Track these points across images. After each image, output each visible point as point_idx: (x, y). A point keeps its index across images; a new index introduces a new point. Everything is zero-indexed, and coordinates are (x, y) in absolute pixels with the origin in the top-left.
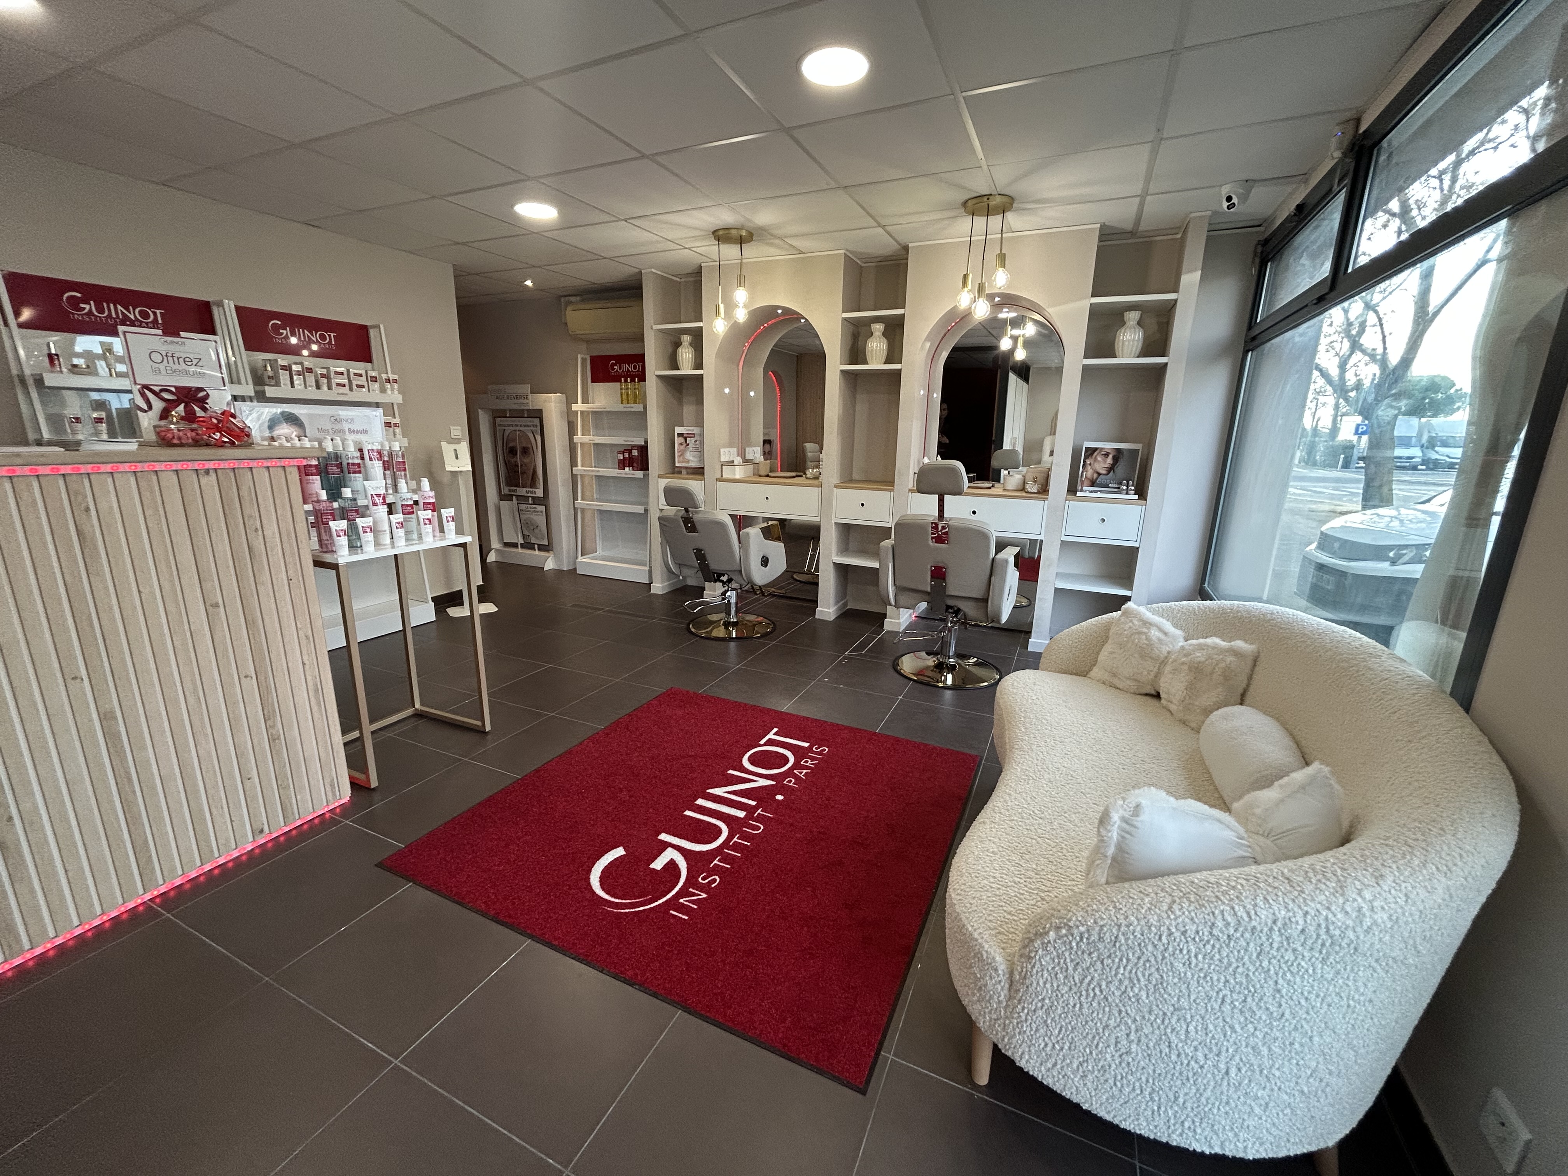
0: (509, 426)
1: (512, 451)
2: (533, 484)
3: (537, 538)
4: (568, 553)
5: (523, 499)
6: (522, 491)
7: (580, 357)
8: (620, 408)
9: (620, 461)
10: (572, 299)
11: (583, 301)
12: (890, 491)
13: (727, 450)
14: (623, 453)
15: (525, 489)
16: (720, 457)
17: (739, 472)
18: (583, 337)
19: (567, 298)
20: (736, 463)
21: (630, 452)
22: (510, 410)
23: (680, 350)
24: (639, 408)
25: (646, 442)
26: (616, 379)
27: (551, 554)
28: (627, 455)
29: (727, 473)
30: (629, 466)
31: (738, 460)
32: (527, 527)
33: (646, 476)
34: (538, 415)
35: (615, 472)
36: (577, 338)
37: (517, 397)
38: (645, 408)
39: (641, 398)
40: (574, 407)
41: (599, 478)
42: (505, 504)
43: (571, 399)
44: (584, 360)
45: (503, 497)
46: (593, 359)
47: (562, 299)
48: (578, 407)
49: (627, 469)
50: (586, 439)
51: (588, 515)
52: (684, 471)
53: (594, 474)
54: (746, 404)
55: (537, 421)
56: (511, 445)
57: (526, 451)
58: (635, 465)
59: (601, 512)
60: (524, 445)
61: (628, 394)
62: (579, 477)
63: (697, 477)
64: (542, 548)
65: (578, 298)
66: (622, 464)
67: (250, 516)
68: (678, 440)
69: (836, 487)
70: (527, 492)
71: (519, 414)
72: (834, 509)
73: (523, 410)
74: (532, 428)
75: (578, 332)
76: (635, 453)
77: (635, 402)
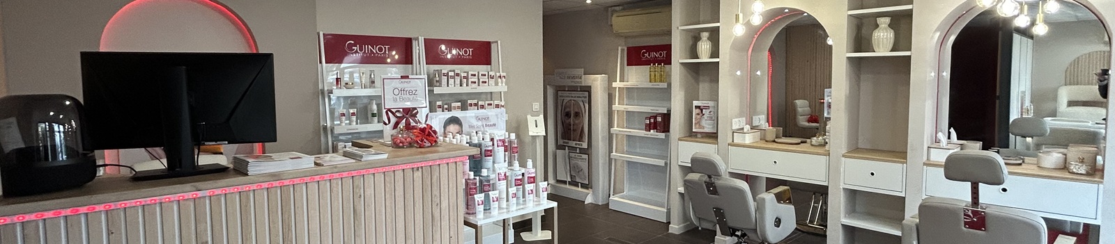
0: (567, 97)
1: (568, 115)
2: (581, 139)
3: (581, 179)
4: (603, 192)
5: (573, 149)
6: (573, 144)
7: (620, 48)
8: (650, 85)
9: (646, 125)
10: (617, 8)
11: (624, 9)
12: (903, 163)
13: (737, 120)
14: (650, 119)
15: (575, 142)
16: (732, 126)
17: (748, 139)
18: (622, 34)
19: (613, 8)
20: (745, 130)
21: (655, 118)
22: (568, 86)
23: (700, 44)
24: (664, 85)
25: (669, 111)
26: (647, 63)
27: (590, 191)
28: (652, 120)
29: (738, 139)
30: (654, 129)
31: (747, 128)
32: (574, 170)
33: (667, 137)
34: (588, 90)
35: (643, 133)
36: (618, 35)
37: (573, 78)
38: (669, 85)
39: (666, 78)
40: (614, 85)
41: (629, 137)
42: (560, 152)
43: (612, 79)
44: (622, 50)
45: (559, 147)
46: (629, 49)
47: (610, 9)
48: (617, 84)
49: (652, 131)
50: (622, 108)
51: (619, 163)
52: (699, 136)
53: (627, 133)
54: (753, 82)
55: (587, 93)
56: (568, 110)
57: (577, 115)
58: (658, 128)
59: (629, 163)
60: (577, 110)
61: (655, 76)
62: (615, 136)
63: (710, 141)
64: (584, 186)
65: (621, 7)
66: (649, 127)
67: (435, 195)
68: (695, 111)
69: (843, 156)
70: (576, 144)
71: (573, 89)
72: (842, 174)
73: (577, 86)
74: (583, 99)
75: (620, 31)
76: (659, 119)
77: (661, 81)
